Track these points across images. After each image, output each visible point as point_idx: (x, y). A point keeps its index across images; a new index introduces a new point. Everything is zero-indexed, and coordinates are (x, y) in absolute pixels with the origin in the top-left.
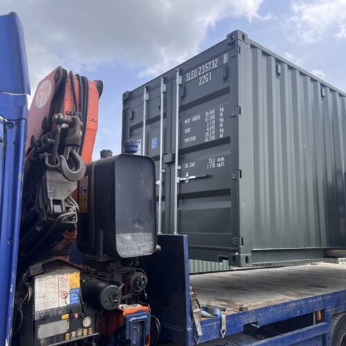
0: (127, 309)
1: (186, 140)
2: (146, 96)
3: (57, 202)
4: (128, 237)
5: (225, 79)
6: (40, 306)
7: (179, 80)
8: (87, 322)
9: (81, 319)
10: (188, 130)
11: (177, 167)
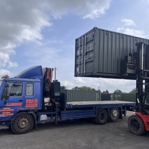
0: (56, 103)
1: (87, 50)
2: (80, 40)
3: (47, 89)
4: (56, 93)
5: (93, 37)
6: (45, 101)
7: (86, 37)
8: (51, 104)
9: (50, 103)
10: (87, 48)
11: (85, 56)
